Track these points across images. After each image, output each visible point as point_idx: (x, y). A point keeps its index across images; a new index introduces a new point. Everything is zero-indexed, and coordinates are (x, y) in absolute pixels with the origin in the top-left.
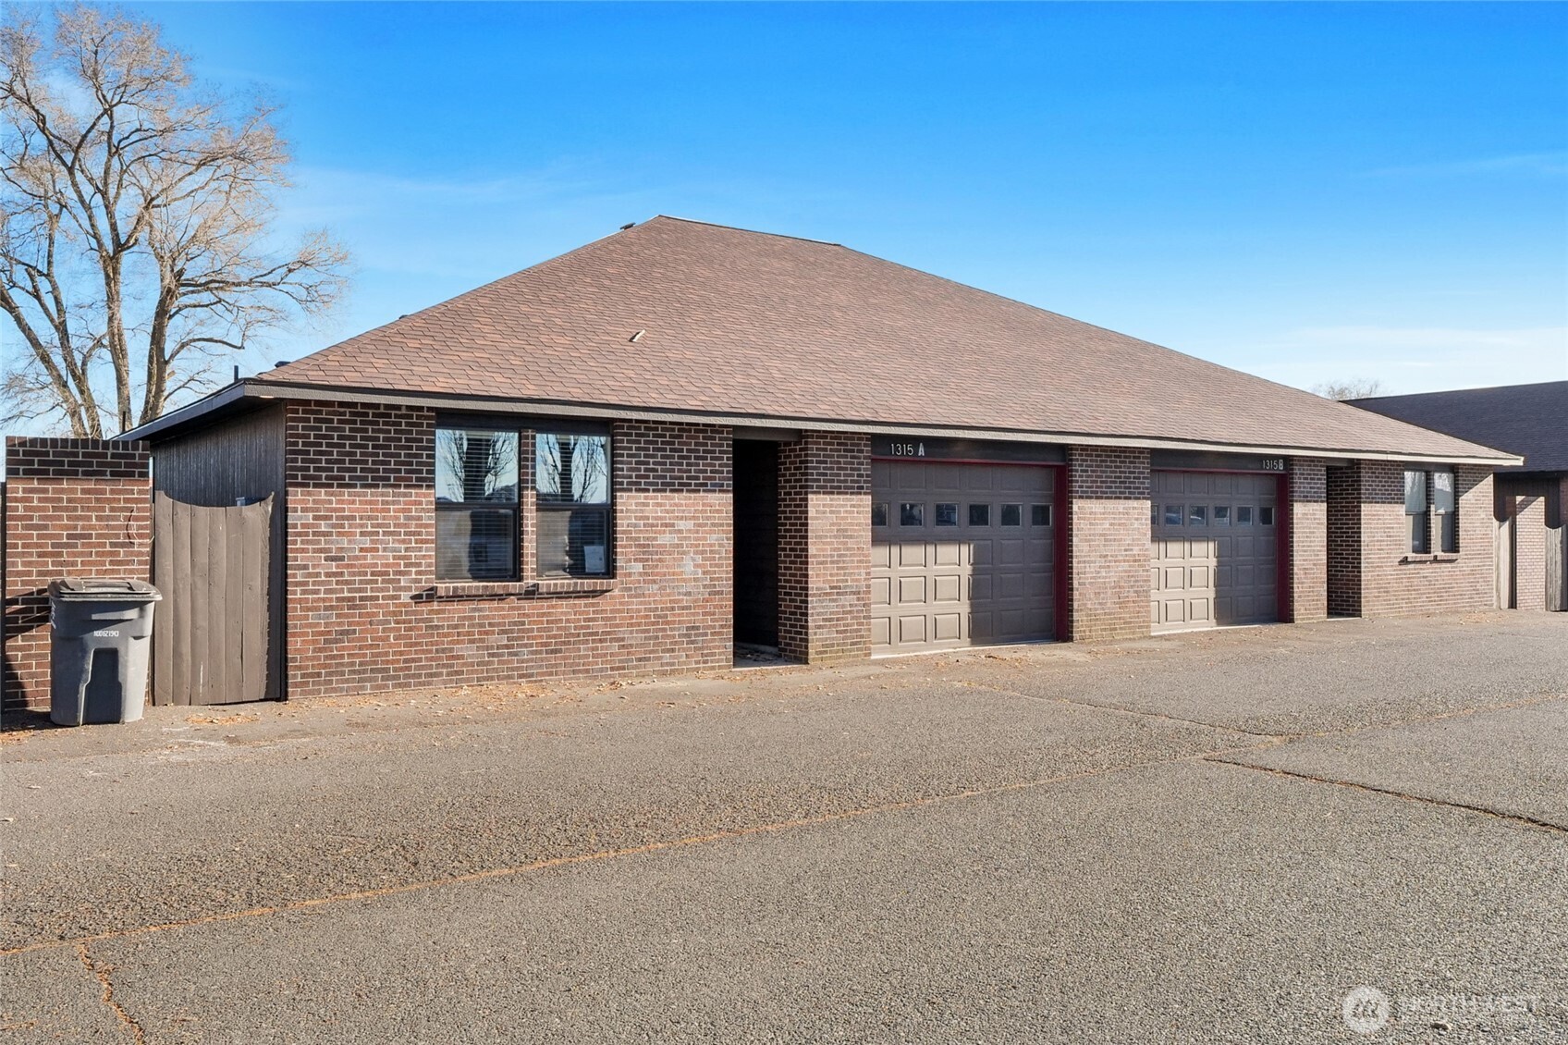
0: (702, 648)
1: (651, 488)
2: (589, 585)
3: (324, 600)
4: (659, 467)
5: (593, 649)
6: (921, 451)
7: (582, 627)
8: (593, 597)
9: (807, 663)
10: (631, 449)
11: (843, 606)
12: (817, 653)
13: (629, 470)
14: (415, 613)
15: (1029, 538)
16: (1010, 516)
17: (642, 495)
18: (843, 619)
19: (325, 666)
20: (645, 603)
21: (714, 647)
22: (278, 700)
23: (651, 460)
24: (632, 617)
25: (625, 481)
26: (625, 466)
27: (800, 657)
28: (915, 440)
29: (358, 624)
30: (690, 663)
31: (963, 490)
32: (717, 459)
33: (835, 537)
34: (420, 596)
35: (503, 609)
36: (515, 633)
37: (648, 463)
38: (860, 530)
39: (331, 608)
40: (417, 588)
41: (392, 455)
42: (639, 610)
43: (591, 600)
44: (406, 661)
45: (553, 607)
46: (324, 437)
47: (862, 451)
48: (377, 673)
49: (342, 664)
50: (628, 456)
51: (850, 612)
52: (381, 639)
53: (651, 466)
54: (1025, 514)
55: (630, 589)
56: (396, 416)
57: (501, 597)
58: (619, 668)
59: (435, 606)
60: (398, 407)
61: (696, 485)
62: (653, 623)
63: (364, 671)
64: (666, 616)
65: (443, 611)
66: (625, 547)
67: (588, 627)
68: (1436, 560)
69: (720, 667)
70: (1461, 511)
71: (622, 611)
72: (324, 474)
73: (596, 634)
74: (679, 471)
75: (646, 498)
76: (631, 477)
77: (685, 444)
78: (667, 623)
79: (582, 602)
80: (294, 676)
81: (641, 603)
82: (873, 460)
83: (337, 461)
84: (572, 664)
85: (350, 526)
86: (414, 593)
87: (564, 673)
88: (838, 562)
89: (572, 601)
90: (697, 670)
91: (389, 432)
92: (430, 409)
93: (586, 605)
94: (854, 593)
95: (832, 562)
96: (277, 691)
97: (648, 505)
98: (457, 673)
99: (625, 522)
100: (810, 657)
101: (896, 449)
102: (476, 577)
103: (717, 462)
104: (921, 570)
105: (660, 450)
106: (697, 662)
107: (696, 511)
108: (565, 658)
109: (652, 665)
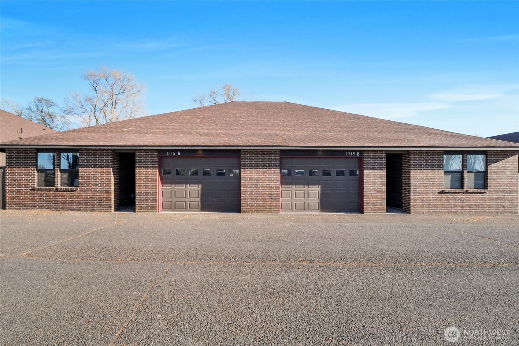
2: (70, 188)
3: (12, 189)
4: (90, 160)
5: (73, 204)
6: (179, 154)
7: (70, 199)
8: (73, 192)
11: (148, 197)
12: (139, 210)
14: (31, 193)
18: (147, 201)
19: (13, 203)
21: (106, 206)
22: (4, 209)
23: (88, 159)
25: (81, 164)
26: (81, 160)
29: (19, 195)
33: (145, 178)
34: (32, 189)
35: (51, 193)
36: (53, 199)
38: (153, 177)
39: (14, 191)
40: (31, 188)
41: (26, 159)
42: (85, 195)
44: (29, 203)
45: (63, 193)
46: (13, 155)
49: (16, 203)
51: (150, 199)
52: (24, 198)
53: (88, 160)
55: (82, 190)
56: (27, 150)
57: (50, 190)
58: (79, 209)
59: (35, 192)
60: (27, 148)
61: (101, 164)
62: (89, 199)
63: (21, 205)
64: (92, 197)
65: (37, 193)
66: (81, 180)
67: (71, 199)
68: (467, 192)
69: (108, 211)
70: (489, 171)
71: (80, 195)
72: (12, 163)
73: (74, 200)
77: (98, 154)
78: (93, 199)
80: (7, 205)
82: (159, 157)
83: (15, 160)
84: (68, 207)
85: (17, 174)
86: (31, 189)
87: (65, 209)
88: (145, 185)
89: (67, 192)
90: (101, 211)
91: (25, 154)
92: (34, 148)
93: (71, 194)
96: (4, 208)
98: (40, 207)
99: (81, 174)
100: (136, 211)
102: (46, 186)
103: (107, 159)
104: (184, 188)
105: (90, 156)
106: (101, 209)
107: (101, 171)
108: (66, 206)
109: (88, 209)
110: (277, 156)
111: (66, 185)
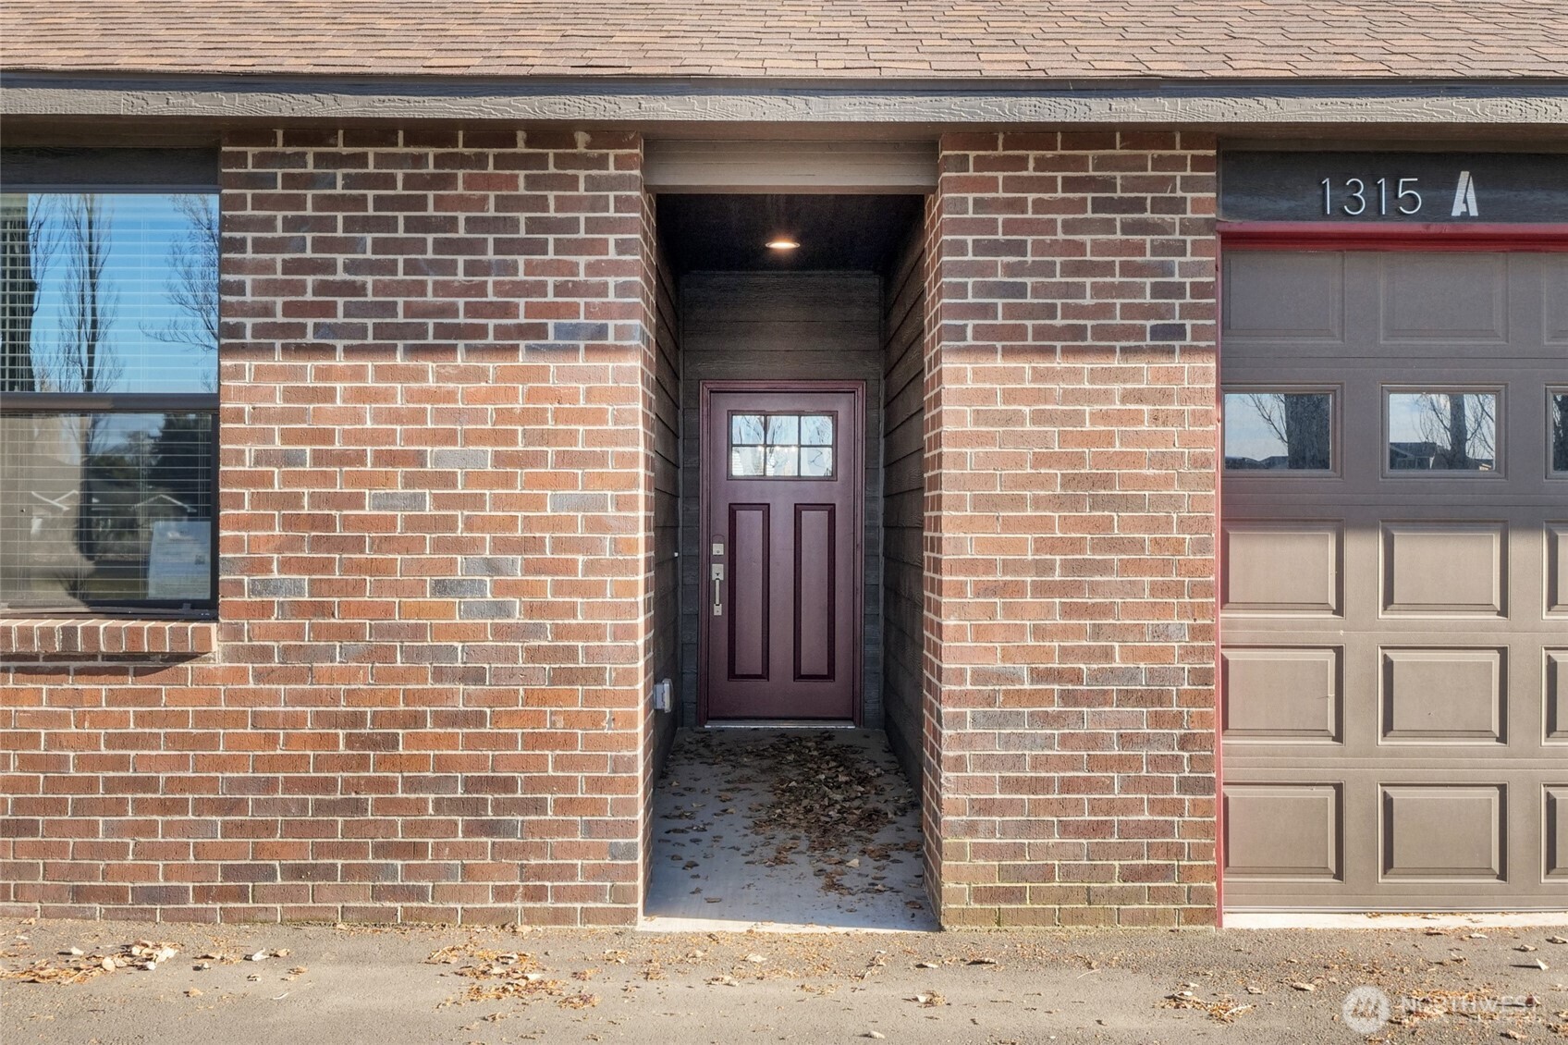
0: (523, 850)
1: (340, 344)
2: (113, 635)
4: (369, 280)
5: (138, 829)
7: (103, 763)
8: (139, 673)
10: (268, 224)
11: (1093, 741)
12: (979, 895)
13: (260, 288)
17: (310, 365)
18: (1089, 785)
20: (316, 698)
21: (570, 850)
23: (340, 258)
24: (271, 740)
25: (249, 322)
26: (248, 279)
30: (478, 894)
32: (581, 247)
33: (1058, 503)
37: (329, 267)
38: (1167, 482)
42: (296, 721)
43: (130, 683)
47: (1176, 206)
50: (260, 246)
51: (1122, 763)
53: (341, 276)
55: (265, 654)
58: (223, 895)
61: (502, 332)
62: (345, 763)
64: (392, 742)
66: (248, 523)
67: (122, 763)
69: (588, 916)
71: (238, 719)
73: (149, 784)
74: (441, 288)
75: (322, 374)
76: (267, 311)
77: (463, 203)
78: (397, 763)
79: (103, 686)
81: (301, 699)
82: (1232, 241)
84: (73, 871)
87: (43, 895)
88: (1063, 589)
89: (69, 684)
90: (506, 918)
93: (114, 698)
94: (1141, 699)
95: (1040, 589)
97: (329, 395)
99: (250, 449)
100: (948, 906)
103: (582, 260)
104: (1488, 628)
105: (367, 224)
106: (500, 893)
107: (502, 415)
108: (45, 850)
109: (340, 893)
111: (59, 593)
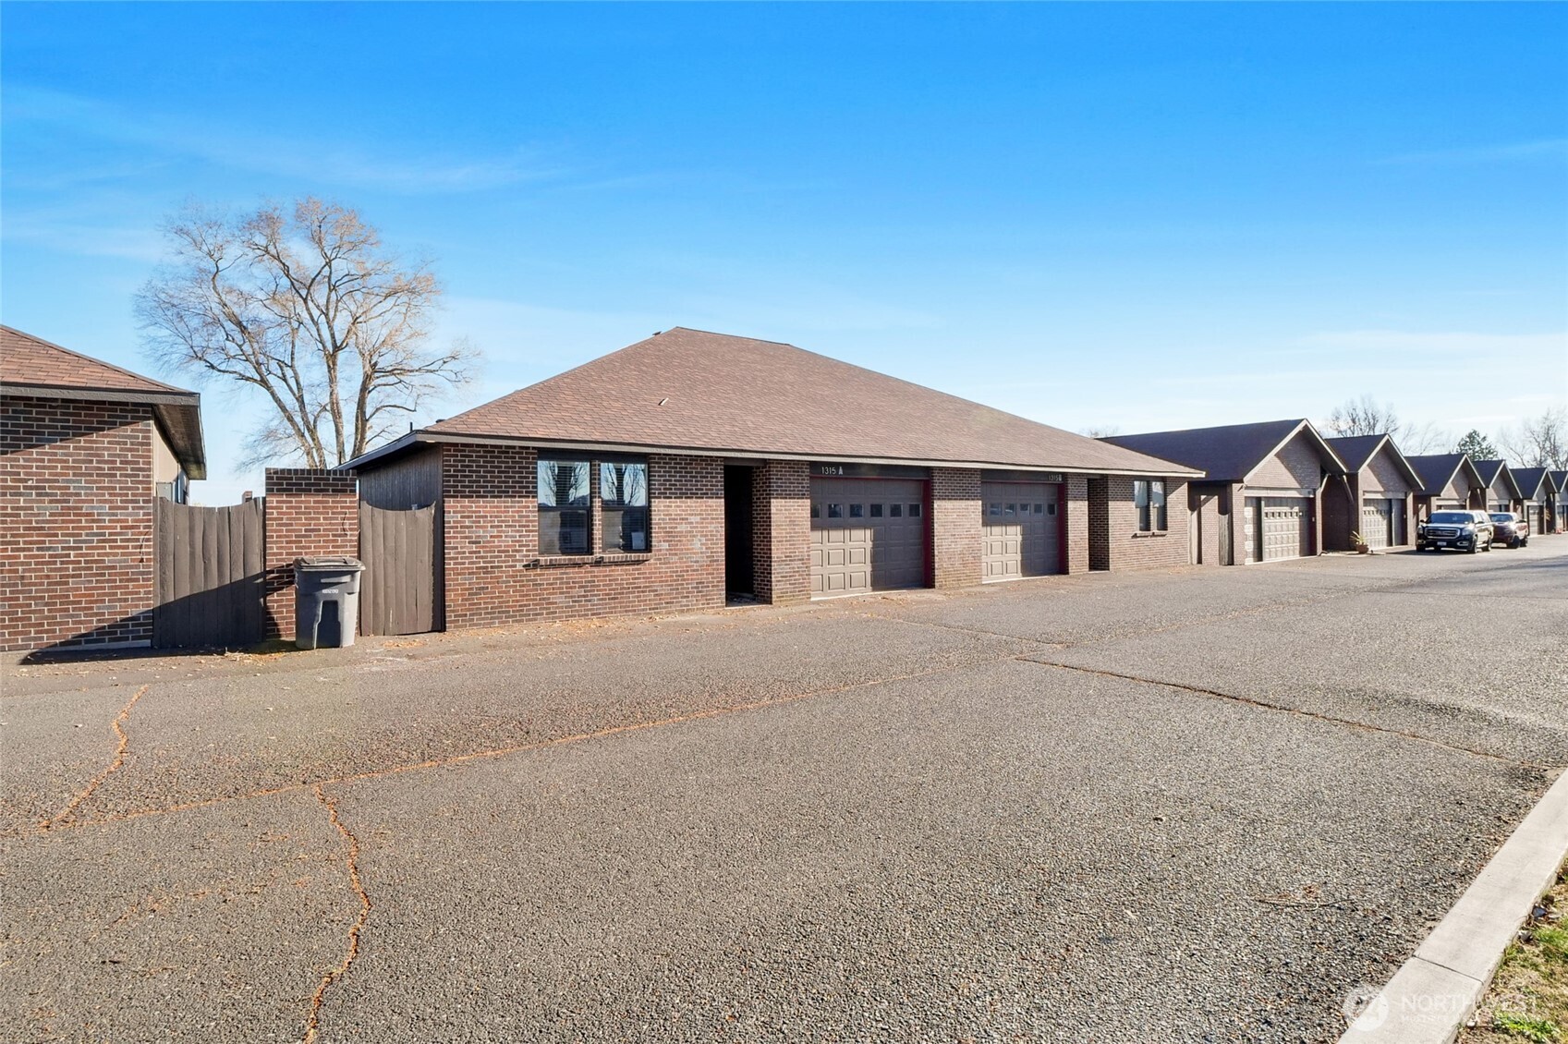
0: (706, 595)
1: (673, 496)
2: (628, 557)
3: (468, 568)
4: (678, 483)
5: (638, 597)
6: (841, 472)
7: (631, 584)
8: (638, 564)
9: (771, 603)
10: (660, 472)
11: (793, 568)
12: (778, 597)
13: (659, 485)
14: (525, 576)
15: (909, 524)
16: (896, 511)
17: (668, 500)
18: (793, 576)
19: (469, 610)
20: (670, 568)
21: (714, 595)
22: (439, 631)
23: (673, 479)
24: (662, 577)
25: (657, 492)
26: (657, 483)
27: (768, 601)
28: (837, 465)
29: (490, 583)
30: (698, 605)
31: (865, 496)
32: (714, 477)
33: (788, 525)
34: (529, 565)
35: (581, 573)
36: (589, 587)
37: (671, 481)
38: (803, 521)
39: (473, 573)
40: (527, 561)
41: (511, 477)
42: (666, 572)
43: (636, 567)
44: (520, 606)
45: (613, 571)
46: (467, 466)
47: (804, 472)
48: (502, 614)
49: (480, 609)
50: (659, 476)
51: (798, 572)
52: (504, 592)
53: (673, 483)
54: (905, 509)
55: (661, 559)
56: (512, 453)
57: (579, 565)
58: (653, 609)
59: (538, 571)
60: (514, 447)
61: (701, 494)
62: (675, 581)
63: (494, 613)
64: (683, 576)
65: (543, 575)
66: (657, 533)
67: (635, 583)
68: (1153, 535)
69: (717, 607)
70: (1168, 505)
71: (656, 573)
72: (467, 490)
73: (640, 587)
74: (691, 485)
75: (670, 502)
76: (660, 489)
77: (694, 468)
78: (684, 580)
79: (631, 567)
80: (450, 616)
81: (668, 568)
82: (811, 477)
83: (475, 482)
84: (625, 607)
85: (484, 522)
86: (525, 563)
87: (620, 612)
88: (789, 541)
89: (624, 567)
90: (703, 609)
91: (508, 462)
92: (534, 448)
93: (633, 570)
94: (800, 560)
95: (786, 541)
96: (439, 625)
97: (671, 506)
98: (553, 613)
99: (657, 518)
100: (773, 600)
101: (825, 470)
102: (564, 553)
103: (714, 480)
105: (678, 472)
106: (703, 604)
107: (701, 510)
108: (620, 603)
109: (675, 607)
110: (977, 479)
111: (619, 549)
